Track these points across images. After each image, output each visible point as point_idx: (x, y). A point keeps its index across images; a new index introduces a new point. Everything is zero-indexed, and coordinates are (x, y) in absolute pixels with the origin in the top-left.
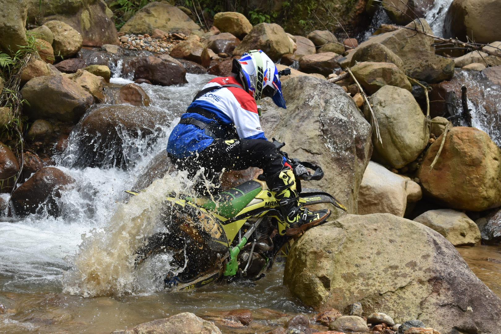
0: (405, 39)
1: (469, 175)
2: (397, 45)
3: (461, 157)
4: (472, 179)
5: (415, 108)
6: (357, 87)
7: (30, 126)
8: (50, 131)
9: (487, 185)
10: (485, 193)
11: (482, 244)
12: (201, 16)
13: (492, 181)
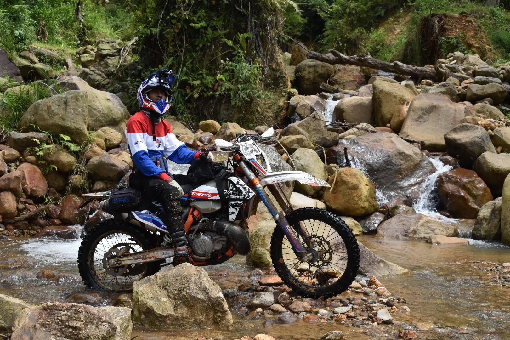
0: (309, 123)
1: (352, 195)
2: (305, 127)
3: (347, 185)
4: (354, 197)
5: (318, 159)
6: (284, 150)
7: (93, 186)
8: (105, 187)
9: (363, 200)
10: (362, 205)
11: (363, 234)
12: (192, 126)
13: (366, 198)
